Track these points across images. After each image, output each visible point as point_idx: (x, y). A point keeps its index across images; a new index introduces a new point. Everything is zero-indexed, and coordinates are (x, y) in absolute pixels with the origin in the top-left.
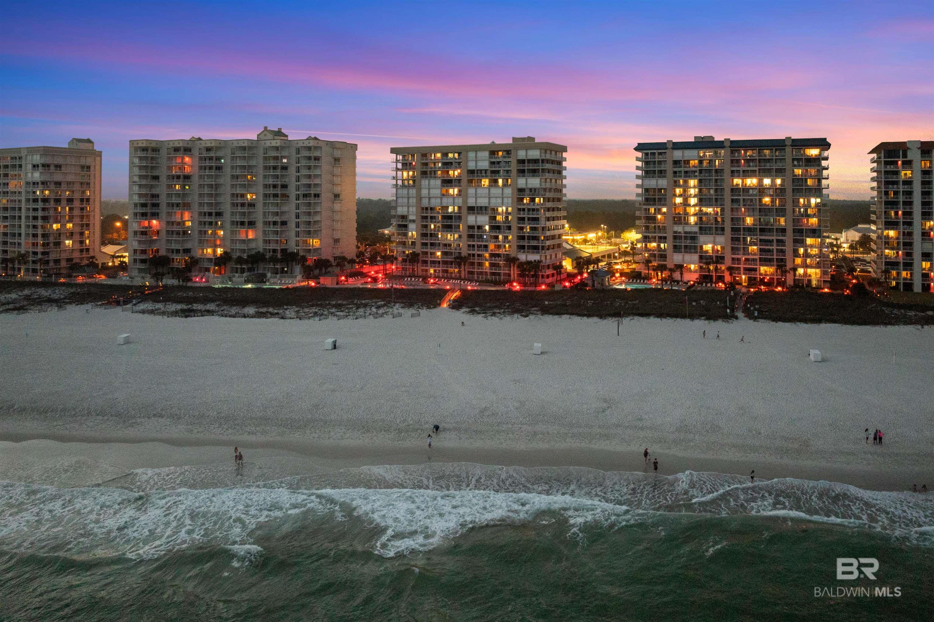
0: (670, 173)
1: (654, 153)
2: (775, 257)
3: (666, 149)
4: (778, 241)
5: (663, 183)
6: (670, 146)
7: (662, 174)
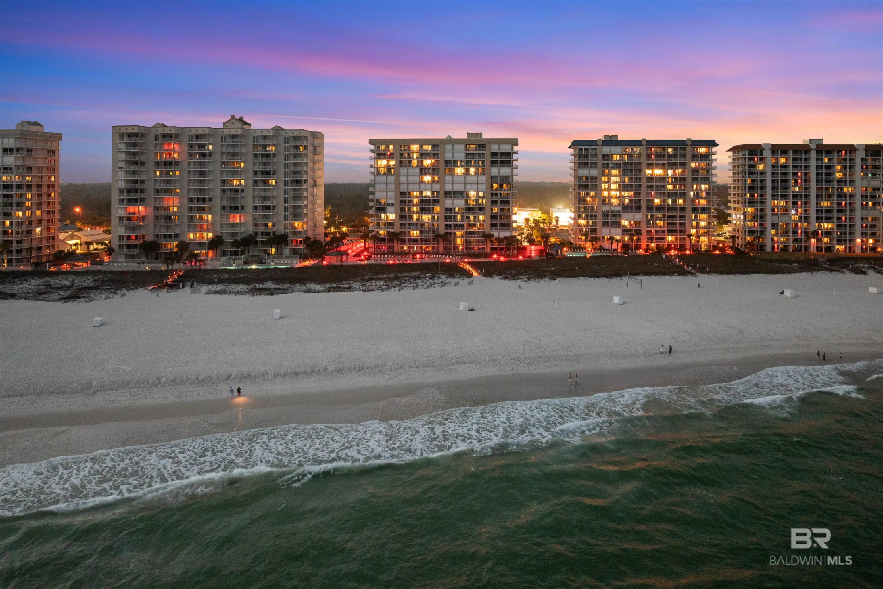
0: (600, 164)
1: (588, 149)
2: (678, 229)
3: (598, 145)
4: (681, 217)
5: (594, 172)
6: (600, 143)
7: (594, 165)
